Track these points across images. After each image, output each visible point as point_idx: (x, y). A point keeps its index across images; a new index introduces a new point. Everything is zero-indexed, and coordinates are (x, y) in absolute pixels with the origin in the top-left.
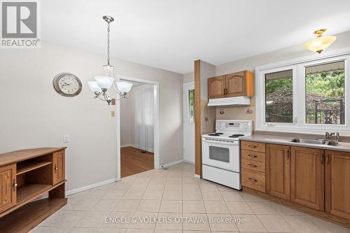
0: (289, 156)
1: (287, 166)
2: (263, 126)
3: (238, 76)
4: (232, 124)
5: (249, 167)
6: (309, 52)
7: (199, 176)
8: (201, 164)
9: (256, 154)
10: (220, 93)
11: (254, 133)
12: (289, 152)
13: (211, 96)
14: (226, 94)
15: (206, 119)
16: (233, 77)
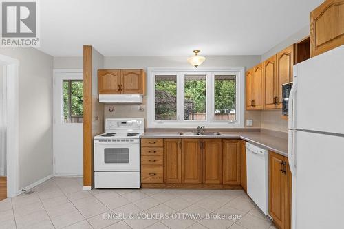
0: (181, 147)
1: (179, 155)
2: (153, 123)
3: (135, 74)
4: (125, 123)
5: (149, 163)
6: (189, 64)
7: (89, 188)
8: (93, 172)
9: (155, 149)
10: (113, 88)
11: (146, 130)
12: (181, 143)
13: (101, 91)
14: (121, 90)
15: (96, 118)
16: (129, 73)
